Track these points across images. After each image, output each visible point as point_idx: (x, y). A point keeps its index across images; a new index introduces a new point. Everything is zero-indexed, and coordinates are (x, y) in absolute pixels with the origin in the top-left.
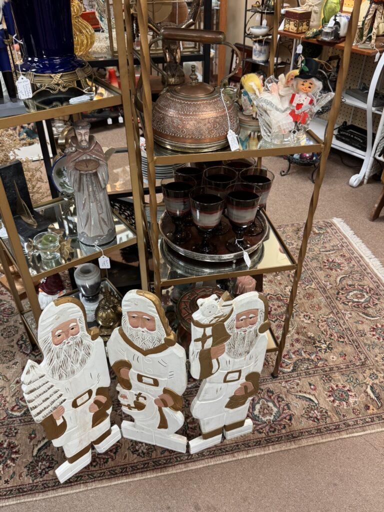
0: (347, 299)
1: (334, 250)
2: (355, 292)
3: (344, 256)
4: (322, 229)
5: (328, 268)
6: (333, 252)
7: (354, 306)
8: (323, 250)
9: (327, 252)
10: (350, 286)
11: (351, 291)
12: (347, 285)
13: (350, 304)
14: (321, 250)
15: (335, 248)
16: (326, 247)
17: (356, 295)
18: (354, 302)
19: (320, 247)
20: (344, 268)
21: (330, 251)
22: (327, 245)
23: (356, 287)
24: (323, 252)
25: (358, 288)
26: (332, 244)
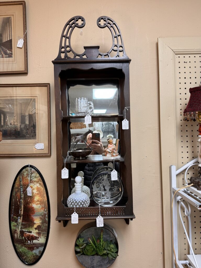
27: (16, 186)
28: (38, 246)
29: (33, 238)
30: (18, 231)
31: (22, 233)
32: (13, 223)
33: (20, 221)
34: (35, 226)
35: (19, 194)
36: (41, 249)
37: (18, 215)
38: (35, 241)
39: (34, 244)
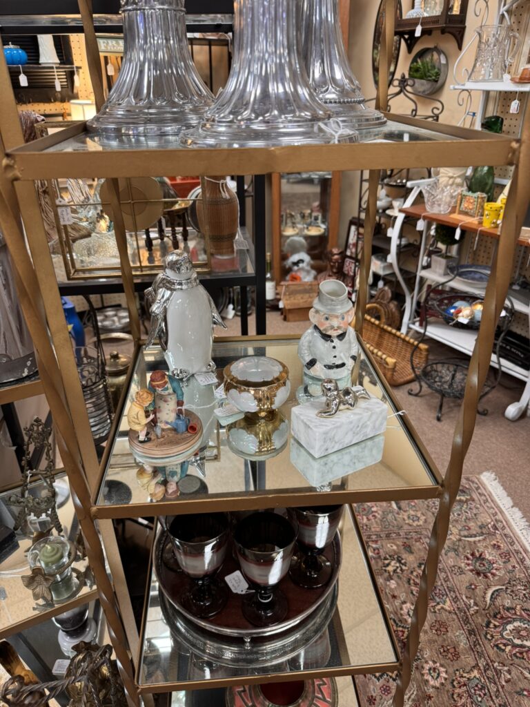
0: (503, 637)
1: (482, 534)
2: (517, 624)
3: (499, 547)
4: (464, 492)
5: (472, 571)
6: (481, 538)
7: (515, 655)
8: (466, 533)
9: (471, 537)
10: (508, 609)
11: (510, 622)
12: (503, 606)
13: (509, 648)
14: (462, 533)
15: (484, 531)
16: (469, 529)
17: (517, 631)
18: (515, 646)
19: (460, 528)
20: (497, 573)
21: (475, 536)
22: (471, 524)
23: (518, 613)
24: (465, 537)
25: (521, 615)
26: (479, 524)
30: (378, 58)
32: (376, 51)
36: (391, 75)
37: (379, 43)
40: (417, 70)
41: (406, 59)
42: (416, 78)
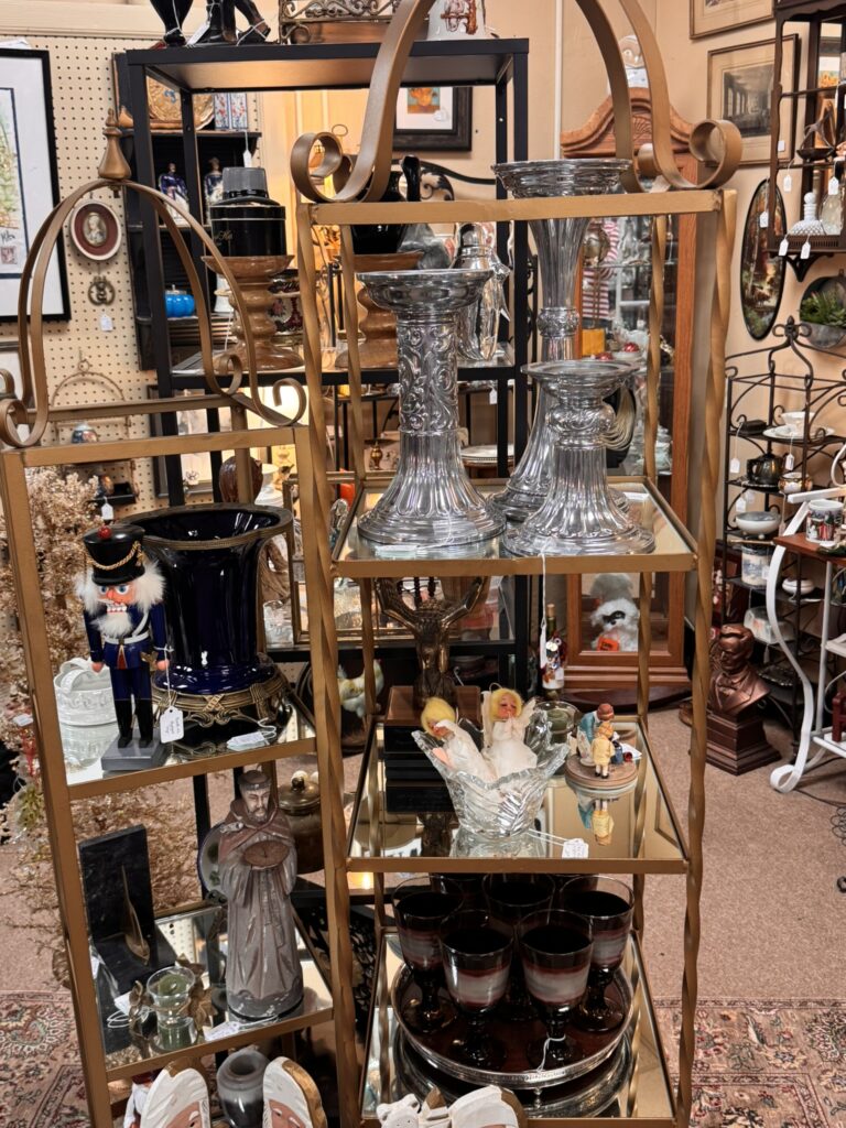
27: (752, 213)
28: (768, 310)
29: (765, 298)
30: (750, 284)
31: (754, 288)
32: (746, 273)
33: (752, 269)
34: (768, 279)
35: (754, 227)
36: (771, 315)
37: (751, 261)
38: (766, 303)
39: (765, 307)
40: (813, 310)
41: (795, 288)
42: (811, 321)
